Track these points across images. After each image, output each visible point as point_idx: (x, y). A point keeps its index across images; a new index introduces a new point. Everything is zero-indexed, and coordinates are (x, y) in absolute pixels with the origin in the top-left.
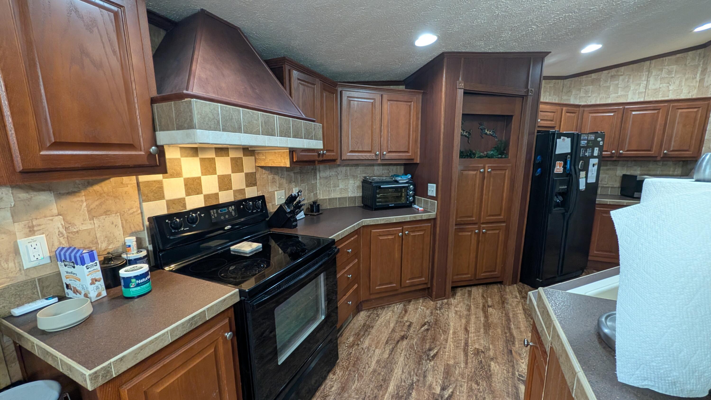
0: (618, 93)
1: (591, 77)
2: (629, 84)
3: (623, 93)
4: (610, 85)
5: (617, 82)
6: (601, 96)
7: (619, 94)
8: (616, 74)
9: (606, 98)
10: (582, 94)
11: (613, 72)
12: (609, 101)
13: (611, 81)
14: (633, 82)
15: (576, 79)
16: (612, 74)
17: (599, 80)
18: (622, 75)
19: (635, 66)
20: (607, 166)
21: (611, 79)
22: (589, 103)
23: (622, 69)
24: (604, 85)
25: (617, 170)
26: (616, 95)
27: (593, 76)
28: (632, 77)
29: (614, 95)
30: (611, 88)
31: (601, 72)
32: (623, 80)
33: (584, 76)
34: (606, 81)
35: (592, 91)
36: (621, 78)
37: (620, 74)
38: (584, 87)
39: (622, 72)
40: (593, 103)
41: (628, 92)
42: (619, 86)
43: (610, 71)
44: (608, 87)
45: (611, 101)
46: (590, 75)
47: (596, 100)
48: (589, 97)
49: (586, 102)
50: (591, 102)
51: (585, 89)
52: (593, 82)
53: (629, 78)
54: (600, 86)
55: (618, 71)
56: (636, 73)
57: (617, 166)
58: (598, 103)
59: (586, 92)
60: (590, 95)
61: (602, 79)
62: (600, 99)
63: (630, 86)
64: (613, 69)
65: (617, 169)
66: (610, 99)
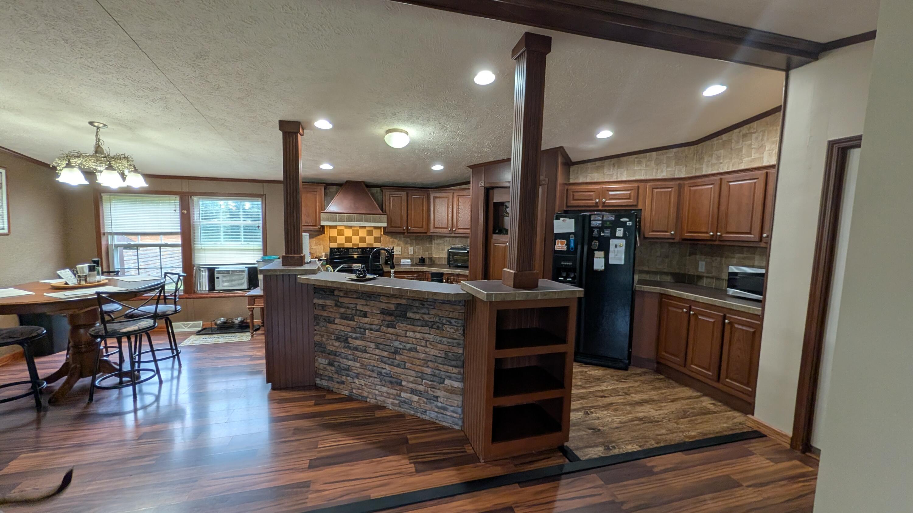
0: (751, 156)
1: (722, 139)
2: (763, 142)
3: (757, 155)
4: (743, 147)
5: (750, 142)
6: (733, 161)
7: (753, 157)
8: (747, 132)
9: (739, 164)
10: (714, 161)
11: (745, 129)
12: (743, 167)
13: (743, 141)
14: (768, 139)
15: (708, 143)
16: (744, 132)
17: (729, 141)
18: (754, 133)
19: (768, 119)
20: (743, 254)
21: (743, 138)
22: (721, 171)
23: (755, 124)
24: (736, 147)
25: (754, 260)
26: (750, 158)
27: (724, 137)
28: (766, 133)
29: (747, 159)
30: (744, 151)
31: (731, 132)
32: (757, 138)
33: (715, 139)
34: (738, 142)
35: (723, 156)
36: (754, 136)
37: (752, 131)
38: (716, 152)
39: (754, 129)
40: (725, 170)
41: (763, 153)
42: (753, 147)
43: (741, 128)
44: (741, 150)
45: (745, 166)
46: (720, 137)
47: (728, 167)
48: (721, 163)
49: (718, 170)
50: (723, 169)
51: (716, 155)
52: (724, 145)
53: (763, 135)
54: (731, 149)
55: (750, 128)
56: (771, 128)
57: (754, 254)
58: (730, 170)
59: (718, 158)
60: (721, 161)
61: (733, 141)
62: (733, 165)
63: (765, 146)
64: (745, 126)
65: (754, 258)
66: (743, 164)
